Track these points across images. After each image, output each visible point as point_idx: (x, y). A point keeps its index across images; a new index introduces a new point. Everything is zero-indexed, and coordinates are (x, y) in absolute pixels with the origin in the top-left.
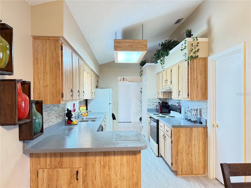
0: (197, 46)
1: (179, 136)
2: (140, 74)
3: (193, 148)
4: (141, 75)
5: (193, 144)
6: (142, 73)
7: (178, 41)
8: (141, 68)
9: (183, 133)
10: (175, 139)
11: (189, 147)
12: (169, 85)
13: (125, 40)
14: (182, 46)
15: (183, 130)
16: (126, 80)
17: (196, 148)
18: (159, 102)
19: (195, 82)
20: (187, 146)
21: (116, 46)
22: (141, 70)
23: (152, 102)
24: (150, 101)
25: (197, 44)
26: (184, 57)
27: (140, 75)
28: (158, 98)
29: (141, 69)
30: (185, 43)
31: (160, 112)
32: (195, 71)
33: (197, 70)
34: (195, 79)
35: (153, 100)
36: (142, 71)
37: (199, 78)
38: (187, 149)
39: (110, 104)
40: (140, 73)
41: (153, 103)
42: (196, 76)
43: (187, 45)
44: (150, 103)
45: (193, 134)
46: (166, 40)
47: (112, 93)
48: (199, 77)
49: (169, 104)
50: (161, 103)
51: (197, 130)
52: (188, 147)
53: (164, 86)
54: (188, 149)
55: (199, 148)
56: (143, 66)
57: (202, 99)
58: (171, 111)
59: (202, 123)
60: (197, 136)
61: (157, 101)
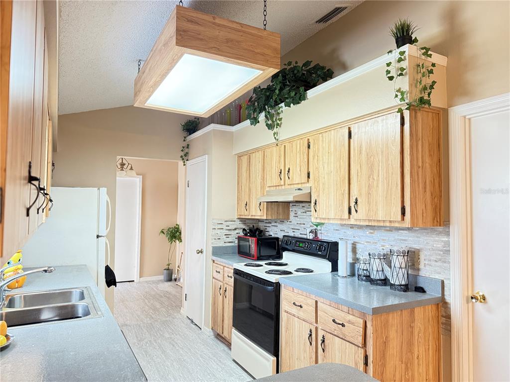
0: (431, 72)
1: (387, 337)
2: (182, 153)
3: (416, 368)
4: (185, 155)
5: (416, 356)
6: (186, 150)
7: (327, 69)
8: (185, 138)
9: (396, 328)
10: (376, 351)
11: (407, 369)
12: (298, 184)
13: (214, 18)
14: (389, 68)
15: (394, 319)
16: (131, 169)
17: (421, 366)
18: (244, 230)
19: (420, 173)
20: (403, 366)
21: (184, 31)
22: (185, 144)
23: (225, 228)
24: (220, 226)
25: (432, 68)
26: (398, 99)
27: (182, 157)
28: (239, 219)
29: (184, 141)
30: (400, 60)
31: (258, 257)
32: (420, 143)
33: (422, 142)
34: (419, 167)
35: (228, 223)
36: (188, 145)
37: (427, 165)
38: (403, 374)
39: (98, 237)
40: (182, 151)
41: (228, 232)
42: (422, 157)
43: (404, 64)
44: (219, 232)
45: (416, 327)
46: (290, 63)
47: (107, 201)
48: (427, 160)
49: (267, 234)
50: (248, 231)
51: (424, 315)
52: (405, 369)
53: (268, 187)
54: (405, 373)
55: (427, 365)
56: (190, 134)
57: (434, 222)
58: (285, 254)
59: (426, 289)
60: (422, 329)
61: (235, 227)
